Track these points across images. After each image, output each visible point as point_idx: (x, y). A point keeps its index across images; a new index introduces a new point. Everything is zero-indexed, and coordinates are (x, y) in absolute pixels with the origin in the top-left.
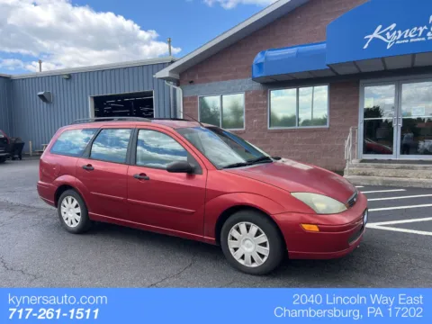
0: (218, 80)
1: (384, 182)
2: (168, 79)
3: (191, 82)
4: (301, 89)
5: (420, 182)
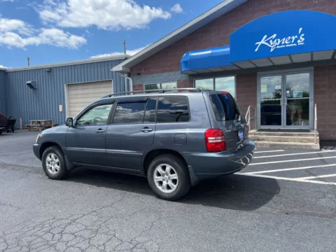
0: (158, 72)
1: (271, 145)
2: (122, 72)
3: (139, 74)
4: (217, 80)
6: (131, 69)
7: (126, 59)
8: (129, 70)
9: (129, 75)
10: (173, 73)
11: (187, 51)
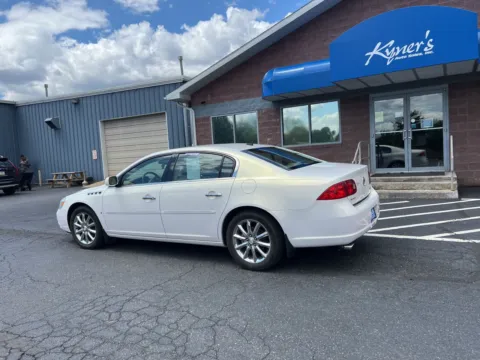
0: (230, 100)
1: (391, 195)
2: (179, 101)
3: (203, 103)
4: (312, 106)
5: (425, 194)
6: (192, 96)
7: (184, 82)
8: (188, 98)
9: (190, 105)
10: (252, 99)
11: (270, 68)
